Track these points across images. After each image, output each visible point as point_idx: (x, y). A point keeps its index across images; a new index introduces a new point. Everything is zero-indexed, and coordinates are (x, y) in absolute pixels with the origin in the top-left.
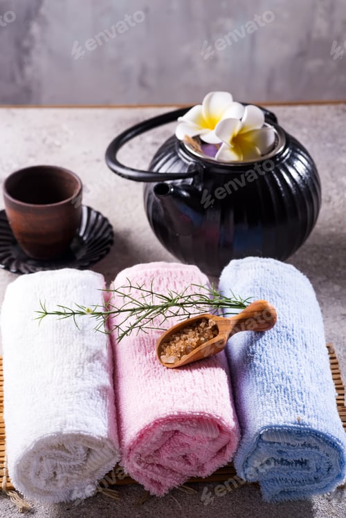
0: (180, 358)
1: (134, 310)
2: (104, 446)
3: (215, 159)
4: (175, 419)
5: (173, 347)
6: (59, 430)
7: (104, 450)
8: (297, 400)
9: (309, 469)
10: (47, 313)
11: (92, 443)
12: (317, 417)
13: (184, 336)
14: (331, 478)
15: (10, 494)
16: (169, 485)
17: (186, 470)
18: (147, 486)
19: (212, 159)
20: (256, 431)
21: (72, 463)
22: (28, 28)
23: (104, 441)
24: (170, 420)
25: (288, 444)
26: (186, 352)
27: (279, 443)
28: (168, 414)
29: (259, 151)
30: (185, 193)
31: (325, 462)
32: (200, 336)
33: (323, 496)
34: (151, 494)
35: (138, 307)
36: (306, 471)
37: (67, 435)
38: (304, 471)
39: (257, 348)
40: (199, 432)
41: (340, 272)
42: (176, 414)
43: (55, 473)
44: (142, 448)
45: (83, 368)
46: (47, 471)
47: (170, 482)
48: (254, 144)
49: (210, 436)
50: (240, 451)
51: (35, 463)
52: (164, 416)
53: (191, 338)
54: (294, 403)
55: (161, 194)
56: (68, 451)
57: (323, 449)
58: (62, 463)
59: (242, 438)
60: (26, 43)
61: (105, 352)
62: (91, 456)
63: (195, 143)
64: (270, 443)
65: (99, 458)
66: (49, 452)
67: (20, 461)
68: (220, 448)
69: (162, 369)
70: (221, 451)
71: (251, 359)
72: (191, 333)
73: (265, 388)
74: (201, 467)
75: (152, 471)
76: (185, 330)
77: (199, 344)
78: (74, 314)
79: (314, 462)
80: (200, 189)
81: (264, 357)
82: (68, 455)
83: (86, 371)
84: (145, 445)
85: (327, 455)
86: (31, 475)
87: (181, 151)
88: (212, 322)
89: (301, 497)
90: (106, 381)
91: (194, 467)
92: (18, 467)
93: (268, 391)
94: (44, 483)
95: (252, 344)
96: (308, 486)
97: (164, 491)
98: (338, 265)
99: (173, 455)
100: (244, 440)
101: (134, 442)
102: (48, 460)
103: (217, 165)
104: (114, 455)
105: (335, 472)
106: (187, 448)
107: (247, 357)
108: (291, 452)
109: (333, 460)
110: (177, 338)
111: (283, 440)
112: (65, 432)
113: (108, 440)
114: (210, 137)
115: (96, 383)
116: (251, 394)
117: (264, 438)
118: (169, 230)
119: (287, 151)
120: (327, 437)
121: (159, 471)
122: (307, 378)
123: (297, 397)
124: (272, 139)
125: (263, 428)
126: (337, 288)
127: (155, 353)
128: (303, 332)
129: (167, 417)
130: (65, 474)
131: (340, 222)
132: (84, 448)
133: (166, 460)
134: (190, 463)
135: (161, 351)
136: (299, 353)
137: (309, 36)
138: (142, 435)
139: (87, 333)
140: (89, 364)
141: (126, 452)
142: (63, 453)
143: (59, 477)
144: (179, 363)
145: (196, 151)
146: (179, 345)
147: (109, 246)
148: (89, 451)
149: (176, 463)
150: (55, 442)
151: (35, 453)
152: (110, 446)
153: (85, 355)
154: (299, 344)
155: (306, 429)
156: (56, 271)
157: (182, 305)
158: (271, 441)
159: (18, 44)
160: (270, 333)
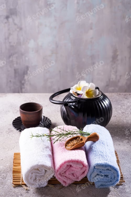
0: (71, 147)
1: (58, 135)
2: (50, 169)
3: (82, 97)
4: (70, 161)
5: (70, 144)
6: (37, 164)
7: (50, 171)
8: (105, 158)
9: (108, 178)
10: (33, 136)
11: (47, 168)
12: (111, 162)
13: (73, 141)
14: (115, 180)
15: (23, 186)
16: (68, 183)
17: (73, 178)
18: (62, 183)
19: (80, 97)
20: (93, 165)
21: (41, 175)
22: (24, 77)
23: (50, 168)
24: (69, 161)
25: (103, 169)
26: (73, 145)
27: (100, 169)
28: (68, 160)
29: (94, 96)
30: (73, 107)
31: (113, 175)
32: (77, 141)
33: (113, 187)
34: (63, 186)
35: (59, 134)
36: (107, 179)
37: (40, 165)
38: (107, 178)
39: (94, 145)
40: (77, 165)
41: (118, 134)
42: (71, 160)
43: (36, 178)
44: (61, 170)
45: (44, 150)
46: (34, 177)
47: (69, 182)
48: (93, 94)
49: (80, 167)
50: (89, 172)
51: (30, 174)
52: (67, 160)
53: (75, 142)
54: (104, 159)
55: (66, 106)
56: (40, 171)
57: (113, 171)
58: (38, 174)
59: (89, 168)
60: (23, 82)
61: (50, 147)
62: (46, 173)
63: (75, 94)
64: (97, 169)
65: (48, 173)
66: (34, 171)
67: (26, 173)
68: (83, 172)
69: (66, 150)
70: (84, 173)
71: (92, 148)
72: (75, 140)
73: (96, 155)
74: (78, 178)
75: (64, 178)
76: (73, 140)
77: (77, 143)
78: (41, 136)
79: (110, 175)
80: (77, 106)
81: (96, 147)
82: (40, 172)
83: (45, 150)
84: (62, 169)
85: (114, 173)
86: (29, 178)
87: (72, 96)
88: (81, 138)
89: (106, 187)
90: (50, 153)
91: (75, 178)
92: (25, 175)
93: (97, 155)
94: (33, 181)
95: (92, 145)
96: (108, 183)
97: (67, 185)
98: (118, 132)
99: (69, 173)
100: (90, 169)
101: (58, 168)
102: (34, 173)
103: (82, 99)
104: (53, 172)
105: (116, 179)
106: (74, 171)
107: (91, 148)
108: (103, 172)
109: (116, 175)
110: (71, 142)
111: (101, 168)
112: (39, 164)
113: (51, 167)
114: (79, 92)
115: (48, 154)
116: (92, 157)
117: (95, 167)
118: (68, 119)
119: (102, 96)
120: (114, 167)
121: (66, 178)
122: (108, 153)
123: (105, 157)
124: (98, 93)
125: (95, 164)
126: (117, 138)
127: (64, 147)
128: (107, 142)
129: (68, 161)
130: (39, 178)
131: (118, 122)
132: (44, 170)
133: (68, 175)
134: (74, 176)
135: (66, 146)
136: (106, 147)
137: (109, 80)
138: (61, 166)
139: (45, 142)
140: (46, 149)
141: (56, 171)
142: (39, 172)
143: (37, 179)
144: (71, 148)
145: (76, 96)
146: (71, 143)
147: (50, 126)
148: (46, 171)
149: (71, 176)
150: (36, 168)
151: (30, 171)
152: (52, 169)
153: (44, 147)
154: (106, 145)
155: (107, 164)
156: (35, 128)
157: (72, 134)
158: (98, 168)
159: (21, 82)
160: (97, 142)
